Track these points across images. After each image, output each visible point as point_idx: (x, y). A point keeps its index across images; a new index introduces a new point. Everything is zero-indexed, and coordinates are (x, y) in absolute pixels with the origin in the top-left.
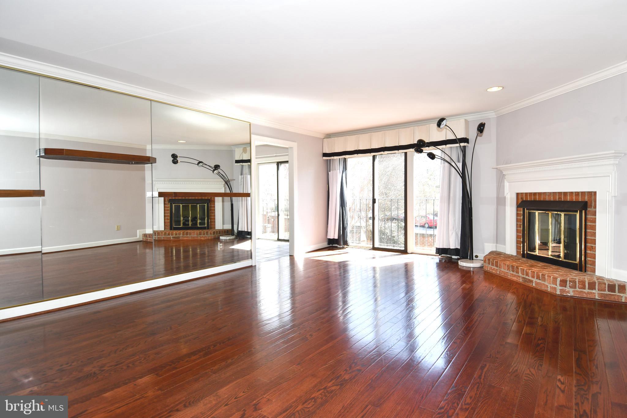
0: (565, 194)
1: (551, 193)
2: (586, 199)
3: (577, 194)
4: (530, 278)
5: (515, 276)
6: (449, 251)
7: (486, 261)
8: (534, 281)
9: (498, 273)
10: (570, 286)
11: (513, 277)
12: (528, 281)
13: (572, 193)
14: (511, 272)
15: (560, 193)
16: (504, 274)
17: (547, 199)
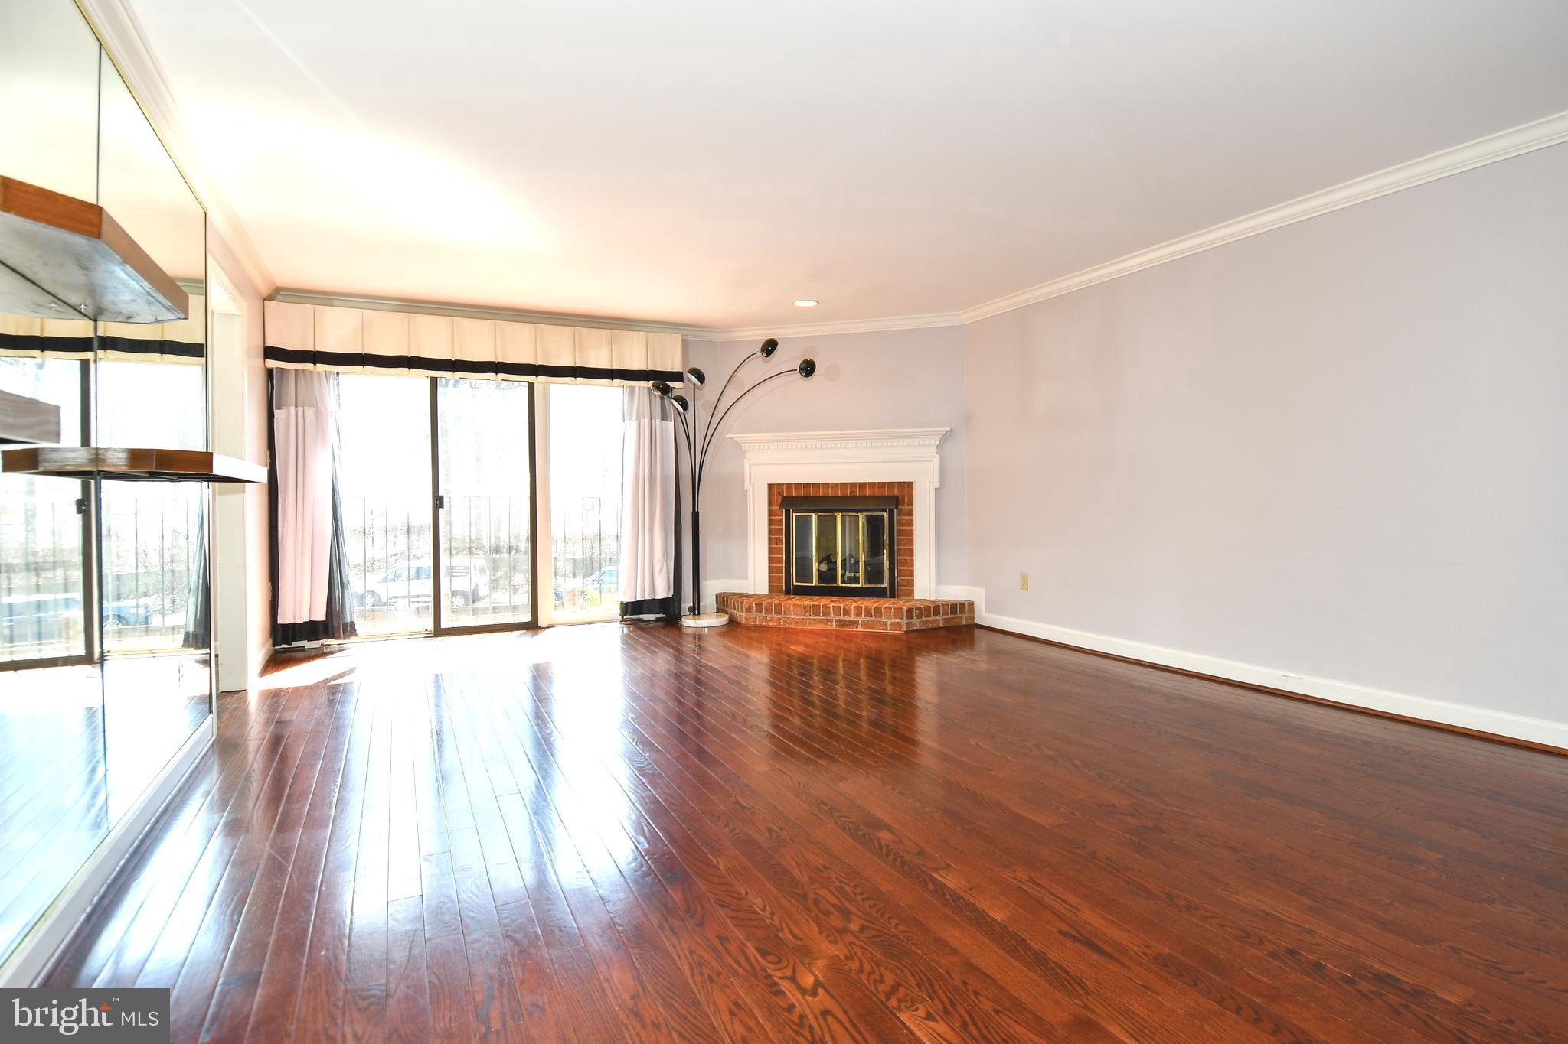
0: (862, 485)
1: (837, 484)
2: (896, 492)
3: (882, 485)
4: (853, 618)
5: (821, 621)
6: (645, 606)
7: (753, 607)
8: (860, 621)
9: (782, 623)
10: (916, 616)
11: (815, 624)
12: (847, 623)
13: (873, 484)
14: (813, 617)
15: (853, 484)
16: (797, 623)
17: (830, 493)
